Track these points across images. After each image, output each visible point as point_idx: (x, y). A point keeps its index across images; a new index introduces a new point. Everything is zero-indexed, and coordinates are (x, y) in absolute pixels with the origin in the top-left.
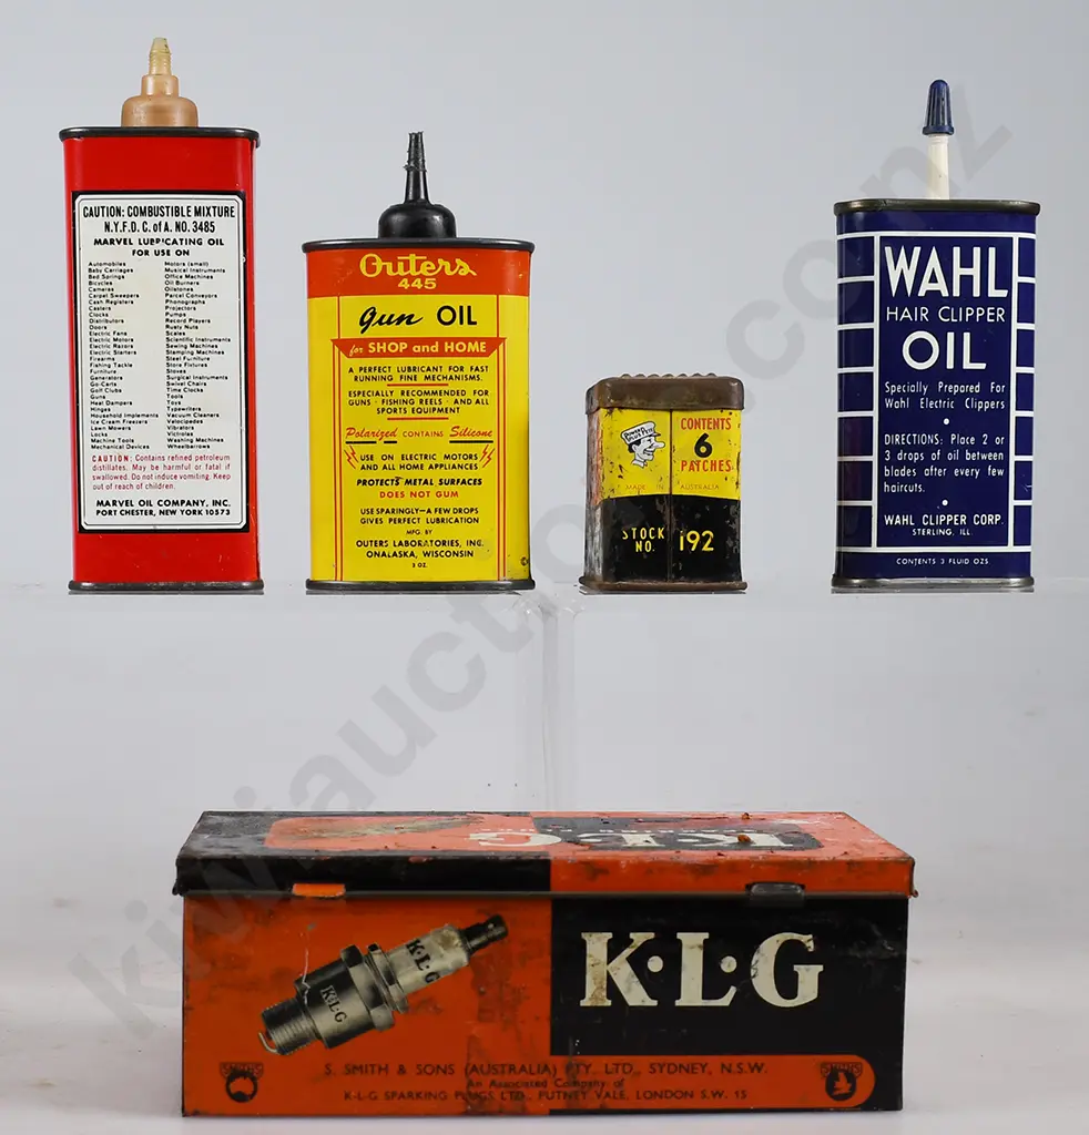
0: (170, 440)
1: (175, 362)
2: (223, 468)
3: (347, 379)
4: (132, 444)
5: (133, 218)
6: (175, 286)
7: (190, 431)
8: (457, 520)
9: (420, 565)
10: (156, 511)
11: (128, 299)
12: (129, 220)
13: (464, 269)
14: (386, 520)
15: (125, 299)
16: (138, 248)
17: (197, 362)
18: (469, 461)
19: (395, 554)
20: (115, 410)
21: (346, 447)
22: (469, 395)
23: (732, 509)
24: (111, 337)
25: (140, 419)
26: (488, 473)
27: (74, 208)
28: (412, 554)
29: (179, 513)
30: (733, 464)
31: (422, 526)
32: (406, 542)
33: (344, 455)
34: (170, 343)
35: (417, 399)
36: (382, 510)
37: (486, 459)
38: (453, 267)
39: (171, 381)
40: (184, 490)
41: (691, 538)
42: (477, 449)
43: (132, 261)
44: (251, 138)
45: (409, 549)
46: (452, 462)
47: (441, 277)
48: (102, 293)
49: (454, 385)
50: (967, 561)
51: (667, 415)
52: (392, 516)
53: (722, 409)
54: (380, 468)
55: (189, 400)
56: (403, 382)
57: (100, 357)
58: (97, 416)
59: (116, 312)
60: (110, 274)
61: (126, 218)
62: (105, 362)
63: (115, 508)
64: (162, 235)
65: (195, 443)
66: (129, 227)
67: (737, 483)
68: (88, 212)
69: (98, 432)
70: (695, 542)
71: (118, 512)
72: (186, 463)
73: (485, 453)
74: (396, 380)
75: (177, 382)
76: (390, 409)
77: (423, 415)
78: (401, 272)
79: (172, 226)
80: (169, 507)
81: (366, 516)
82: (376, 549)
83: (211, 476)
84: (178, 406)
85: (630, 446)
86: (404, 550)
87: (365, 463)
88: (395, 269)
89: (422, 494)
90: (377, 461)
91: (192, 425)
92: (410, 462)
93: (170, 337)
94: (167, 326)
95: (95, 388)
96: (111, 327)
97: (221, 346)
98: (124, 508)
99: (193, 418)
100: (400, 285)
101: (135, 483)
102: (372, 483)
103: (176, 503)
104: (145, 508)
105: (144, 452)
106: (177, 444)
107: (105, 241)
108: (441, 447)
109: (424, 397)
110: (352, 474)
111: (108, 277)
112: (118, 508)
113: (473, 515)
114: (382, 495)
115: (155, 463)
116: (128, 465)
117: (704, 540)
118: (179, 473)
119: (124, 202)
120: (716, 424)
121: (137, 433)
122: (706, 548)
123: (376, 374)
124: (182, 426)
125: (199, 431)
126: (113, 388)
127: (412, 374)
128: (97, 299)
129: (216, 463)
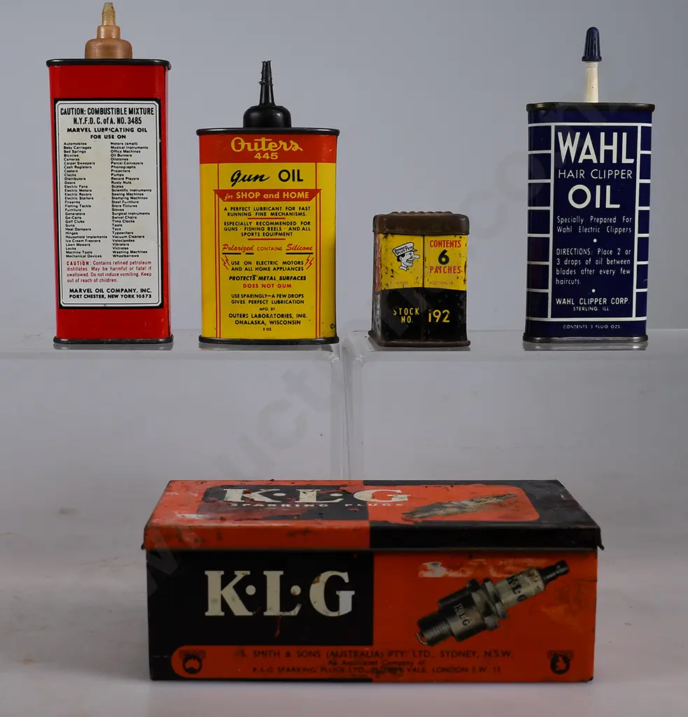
0: (114, 252)
1: (118, 204)
2: (147, 268)
3: (223, 214)
4: (91, 255)
5: (91, 116)
6: (117, 157)
7: (126, 246)
8: (290, 302)
9: (267, 329)
10: (106, 296)
11: (88, 165)
12: (89, 117)
13: (296, 147)
14: (247, 302)
15: (86, 165)
16: (94, 134)
17: (130, 204)
18: (298, 266)
19: (252, 322)
20: (80, 233)
21: (222, 256)
22: (298, 225)
23: (462, 297)
24: (78, 189)
25: (95, 239)
26: (309, 273)
27: (55, 109)
28: (263, 322)
29: (120, 296)
30: (462, 269)
31: (269, 305)
32: (259, 315)
33: (221, 260)
34: (114, 192)
35: (266, 227)
36: (245, 295)
37: (308, 264)
38: (289, 145)
39: (115, 216)
40: (122, 283)
41: (436, 315)
42: (303, 258)
43: (91, 142)
44: (165, 65)
45: (261, 319)
46: (287, 266)
47: (281, 151)
48: (73, 162)
49: (289, 219)
50: (606, 327)
51: (421, 238)
52: (251, 299)
53: (455, 235)
54: (244, 269)
55: (126, 227)
56: (257, 216)
57: (71, 201)
58: (69, 237)
59: (81, 173)
60: (77, 150)
61: (87, 115)
62: (74, 204)
63: (81, 293)
64: (109, 126)
65: (130, 254)
66: (88, 121)
67: (465, 281)
68: (63, 111)
69: (70, 247)
70: (438, 317)
71: (83, 296)
72: (124, 266)
73: (308, 260)
74: (253, 215)
75: (118, 216)
76: (249, 233)
77: (269, 237)
78: (256, 149)
79: (115, 120)
80: (114, 293)
81: (235, 299)
82: (241, 319)
83: (140, 274)
84: (119, 231)
85: (398, 257)
86: (258, 320)
87: (234, 266)
88: (253, 147)
89: (269, 286)
90: (242, 265)
91: (128, 243)
92: (261, 266)
93: (114, 189)
94: (112, 182)
95: (68, 220)
96: (78, 183)
97: (146, 194)
98: (86, 293)
99: (128, 239)
100: (256, 157)
101: (93, 278)
102: (238, 278)
103: (118, 291)
104: (99, 293)
105: (98, 260)
106: (119, 254)
107: (74, 129)
108: (281, 257)
109: (270, 226)
110: (226, 273)
111: (76, 152)
112: (83, 294)
113: (300, 299)
114: (245, 286)
115: (105, 266)
116: (89, 267)
117: (443, 316)
118: (120, 272)
119: (86, 105)
120: (452, 244)
121: (94, 248)
122: (445, 320)
123: (241, 211)
124: (122, 243)
125: (132, 246)
126: (79, 220)
127: (263, 212)
128: (69, 165)
129: (143, 266)
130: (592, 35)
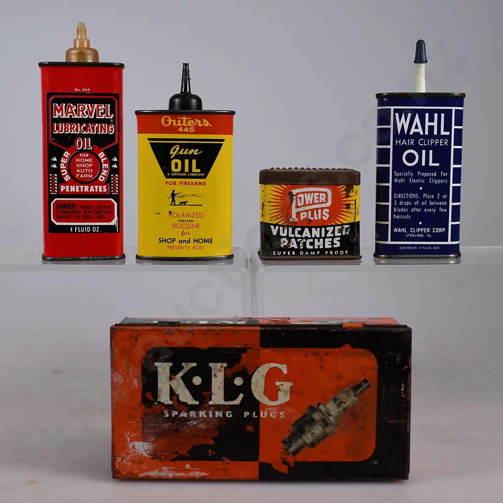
130: (420, 45)
